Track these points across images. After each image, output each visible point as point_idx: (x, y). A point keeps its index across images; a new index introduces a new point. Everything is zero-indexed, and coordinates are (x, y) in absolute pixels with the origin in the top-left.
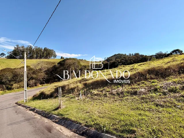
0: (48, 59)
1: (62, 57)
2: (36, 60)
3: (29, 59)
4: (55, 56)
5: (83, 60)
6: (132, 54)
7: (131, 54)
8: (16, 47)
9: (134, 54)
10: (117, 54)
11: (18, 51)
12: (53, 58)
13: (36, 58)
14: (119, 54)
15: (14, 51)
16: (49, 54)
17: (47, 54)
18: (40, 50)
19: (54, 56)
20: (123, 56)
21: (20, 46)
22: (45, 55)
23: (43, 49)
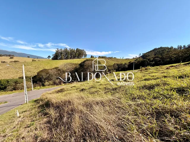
0: (80, 59)
1: (92, 56)
2: (70, 60)
3: (66, 59)
4: (86, 55)
5: (113, 57)
6: (184, 46)
7: (182, 46)
8: (57, 50)
9: (186, 46)
10: (159, 48)
11: (58, 54)
12: (84, 57)
13: (71, 58)
14: (161, 48)
15: (56, 53)
16: (80, 54)
17: (79, 54)
18: (73, 52)
19: (84, 56)
20: (167, 50)
21: (59, 49)
22: (77, 55)
23: (76, 50)
